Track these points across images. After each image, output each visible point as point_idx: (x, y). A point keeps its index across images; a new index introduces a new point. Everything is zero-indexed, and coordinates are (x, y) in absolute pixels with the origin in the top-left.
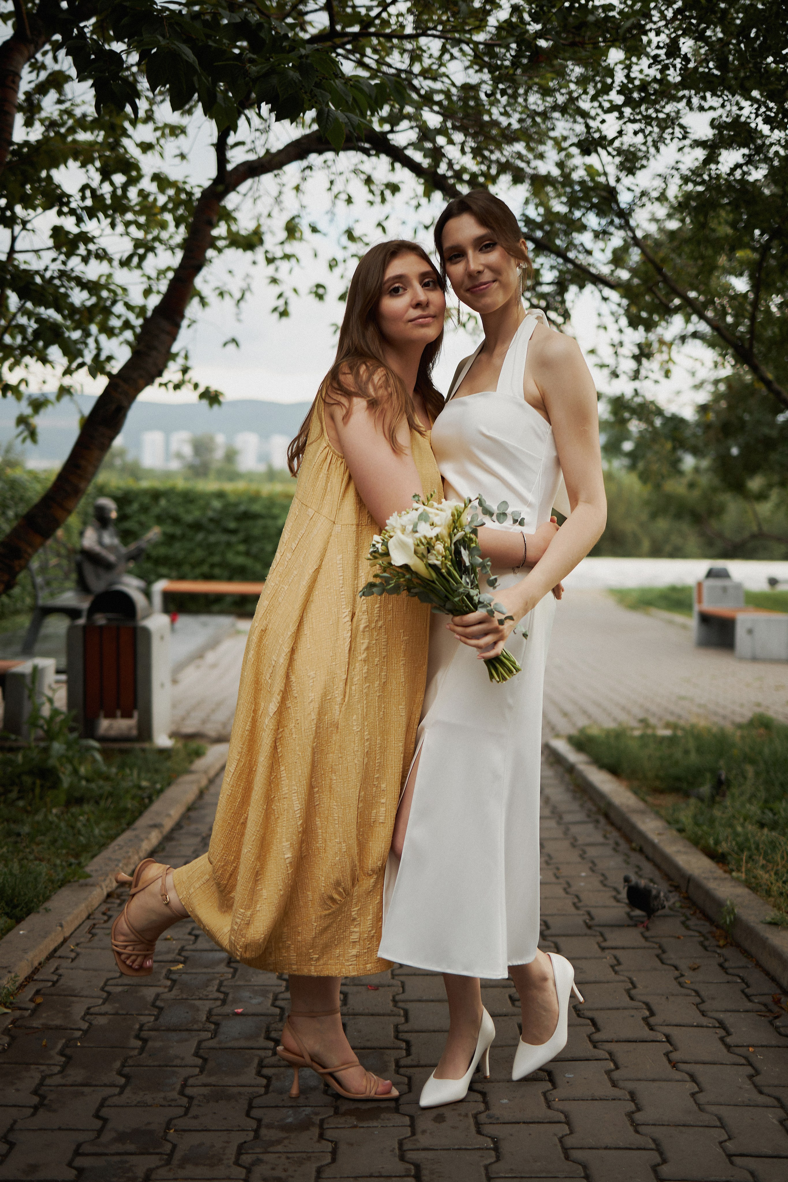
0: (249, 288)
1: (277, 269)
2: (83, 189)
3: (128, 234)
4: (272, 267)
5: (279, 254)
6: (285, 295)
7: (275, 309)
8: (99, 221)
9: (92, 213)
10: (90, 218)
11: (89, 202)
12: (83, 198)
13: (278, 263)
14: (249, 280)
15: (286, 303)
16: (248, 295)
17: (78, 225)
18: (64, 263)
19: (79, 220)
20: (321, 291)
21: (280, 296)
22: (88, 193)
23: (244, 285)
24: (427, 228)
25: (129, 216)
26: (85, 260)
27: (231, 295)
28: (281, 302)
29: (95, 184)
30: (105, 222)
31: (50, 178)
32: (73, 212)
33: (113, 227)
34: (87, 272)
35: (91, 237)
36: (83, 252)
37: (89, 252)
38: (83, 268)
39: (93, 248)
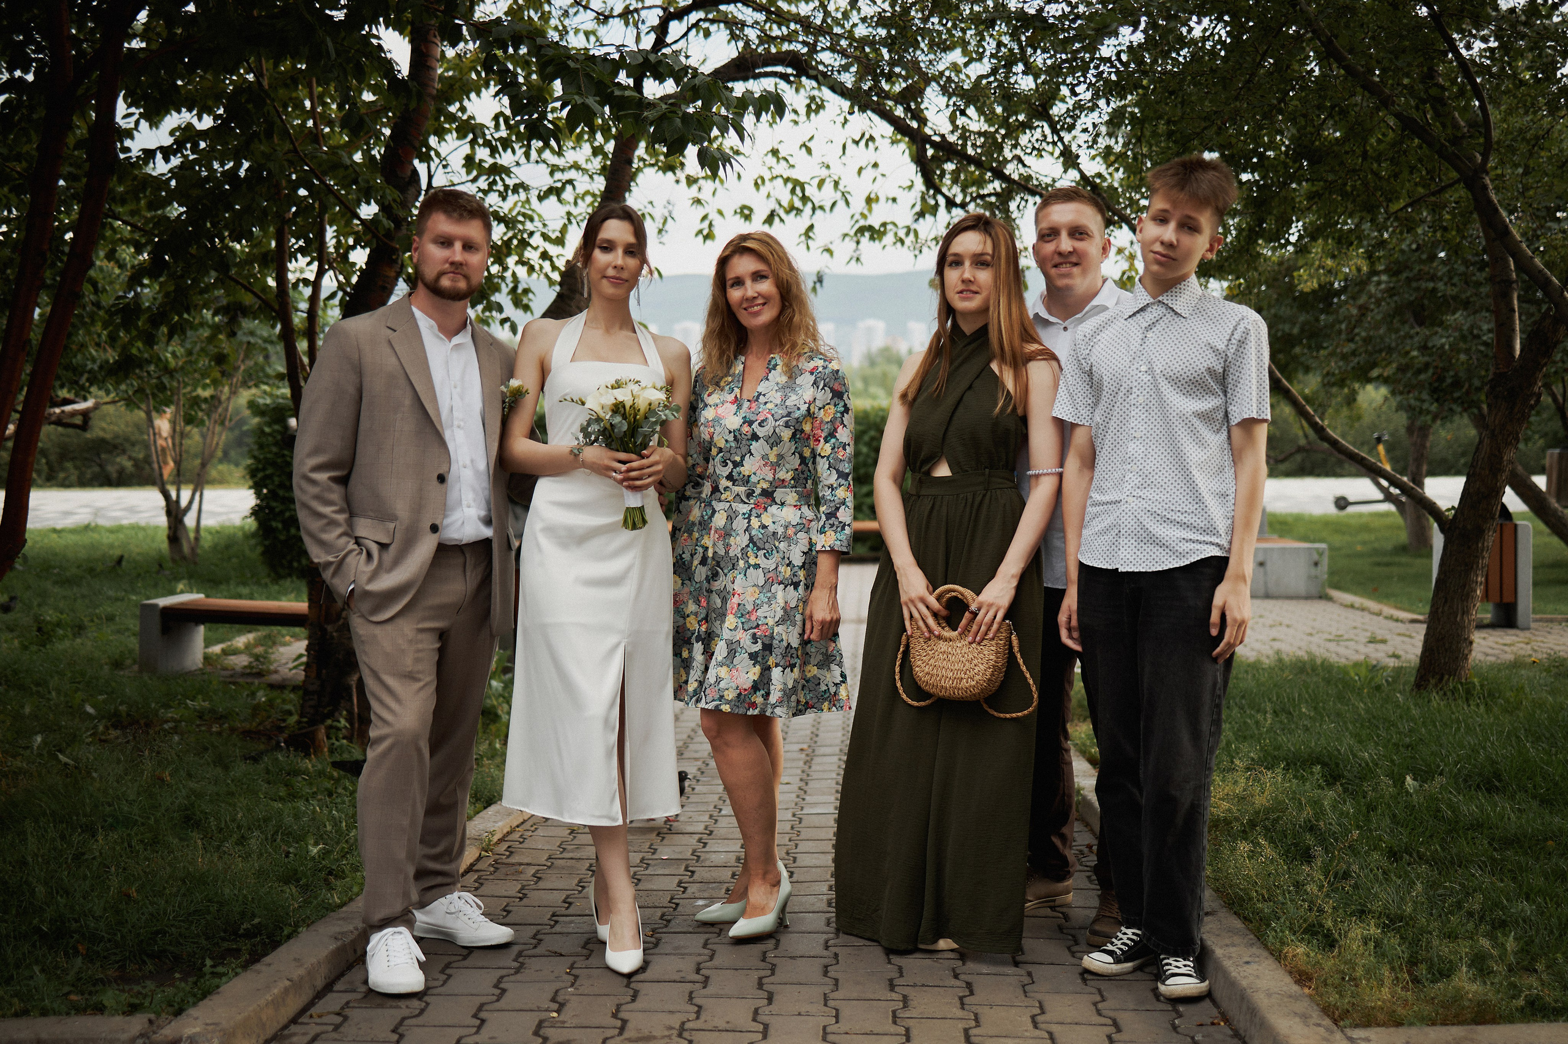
1: (699, 190)
2: (496, 118)
3: (543, 161)
4: (695, 187)
6: (710, 217)
7: (700, 232)
8: (514, 152)
9: (506, 143)
10: (505, 150)
11: (503, 133)
12: (497, 127)
15: (711, 225)
17: (492, 155)
19: (494, 151)
20: (746, 212)
21: (705, 218)
22: (501, 120)
24: (857, 143)
26: (503, 196)
28: (706, 223)
30: (520, 152)
31: (463, 109)
32: (487, 144)
33: (527, 155)
34: (505, 207)
35: (507, 171)
36: (500, 187)
37: (506, 187)
38: (501, 204)
39: (510, 182)
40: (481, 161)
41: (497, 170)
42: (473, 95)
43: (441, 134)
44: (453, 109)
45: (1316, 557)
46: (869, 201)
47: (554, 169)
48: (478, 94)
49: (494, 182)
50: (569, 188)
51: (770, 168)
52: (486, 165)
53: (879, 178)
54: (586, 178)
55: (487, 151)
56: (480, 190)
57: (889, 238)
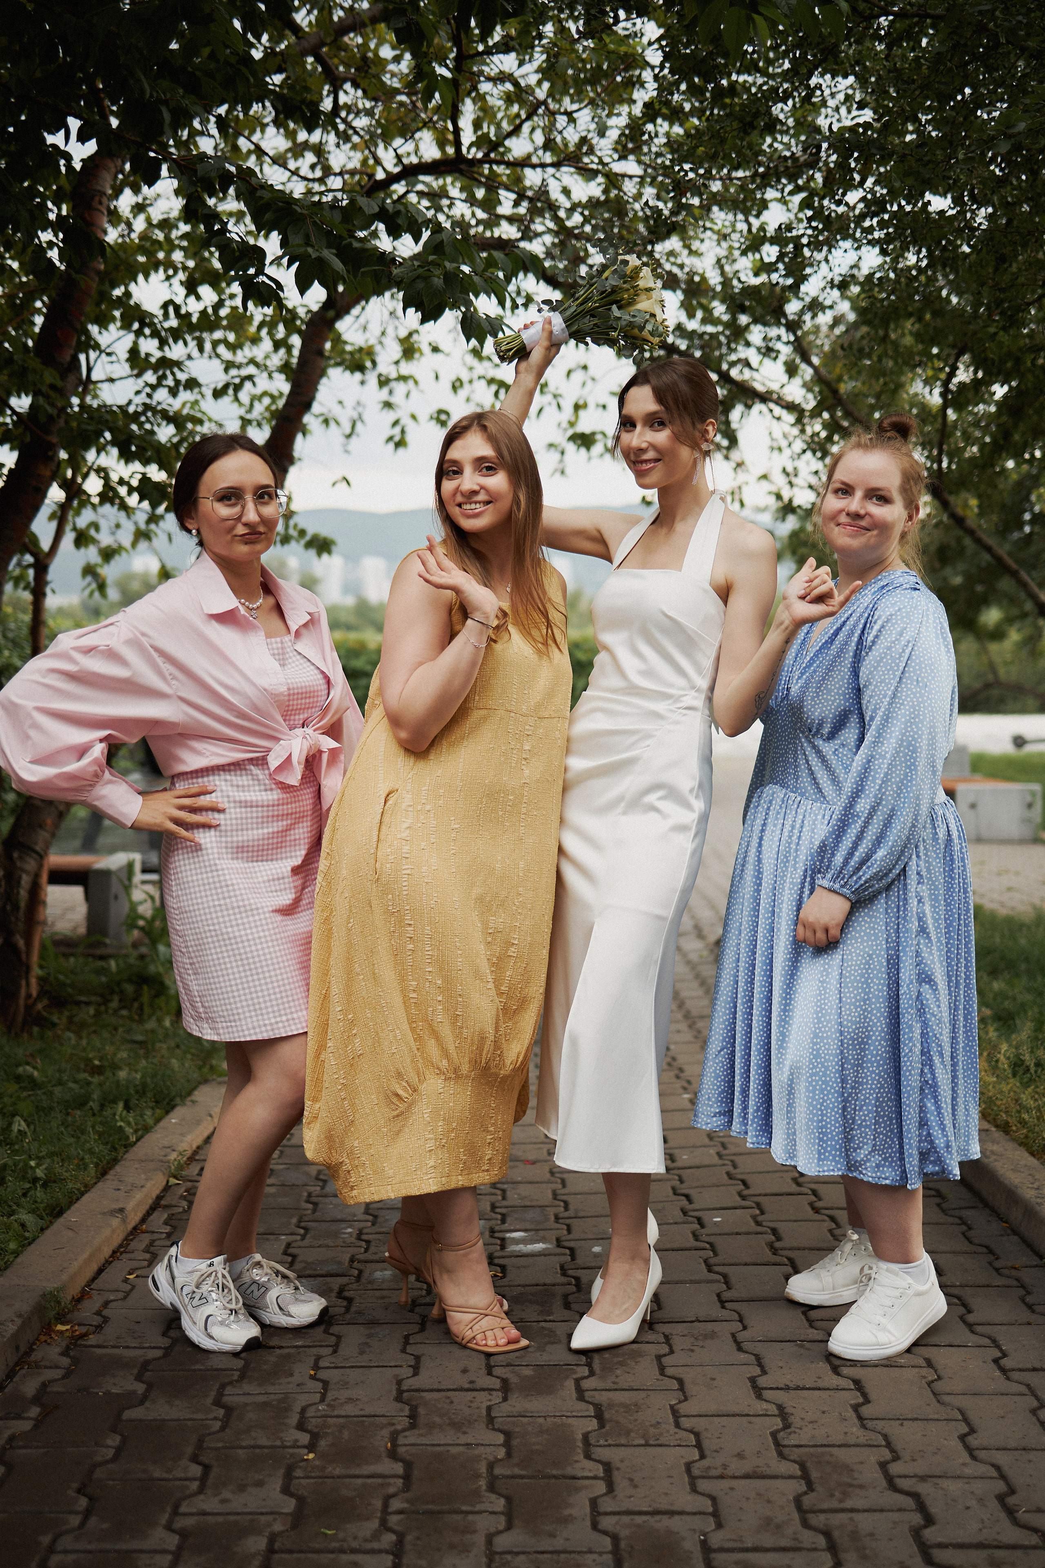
0: (360, 417)
1: (391, 392)
2: (165, 306)
3: (218, 356)
4: (385, 390)
5: (394, 375)
6: (402, 422)
7: (391, 438)
8: (186, 344)
9: (177, 334)
10: (175, 342)
11: (173, 322)
12: (166, 316)
13: (393, 384)
14: (360, 409)
15: (403, 432)
16: (359, 425)
17: (161, 348)
18: (149, 396)
19: (163, 343)
20: (443, 417)
21: (396, 423)
22: (171, 309)
23: (355, 415)
25: (218, 335)
26: (174, 392)
27: (337, 423)
28: (397, 430)
29: (179, 300)
30: (192, 344)
31: (128, 294)
32: (155, 334)
33: (201, 349)
34: (175, 404)
35: (178, 364)
36: (170, 382)
37: (177, 382)
38: (171, 400)
39: (182, 377)
40: (148, 355)
41: (165, 364)
42: (141, 278)
43: (103, 322)
44: (118, 292)
45: (1029, 799)
46: (577, 407)
47: (229, 365)
48: (147, 277)
49: (164, 377)
50: (248, 385)
51: (471, 369)
52: (153, 360)
53: (589, 383)
54: (265, 375)
55: (155, 342)
56: (147, 384)
57: (598, 448)
